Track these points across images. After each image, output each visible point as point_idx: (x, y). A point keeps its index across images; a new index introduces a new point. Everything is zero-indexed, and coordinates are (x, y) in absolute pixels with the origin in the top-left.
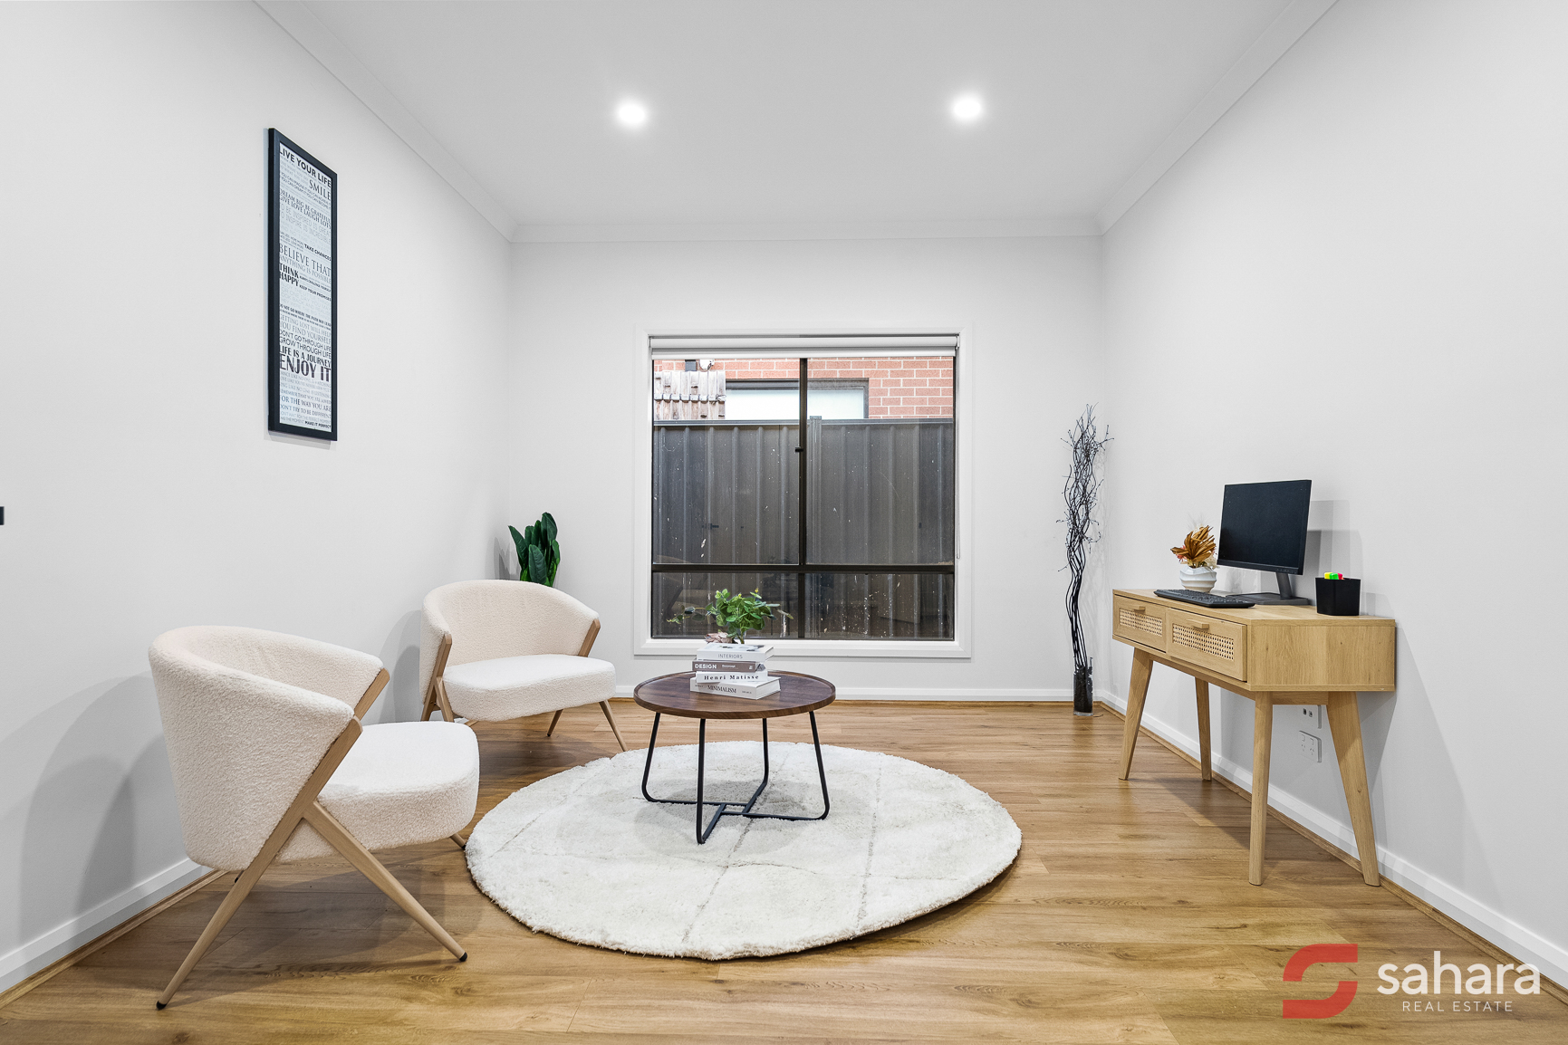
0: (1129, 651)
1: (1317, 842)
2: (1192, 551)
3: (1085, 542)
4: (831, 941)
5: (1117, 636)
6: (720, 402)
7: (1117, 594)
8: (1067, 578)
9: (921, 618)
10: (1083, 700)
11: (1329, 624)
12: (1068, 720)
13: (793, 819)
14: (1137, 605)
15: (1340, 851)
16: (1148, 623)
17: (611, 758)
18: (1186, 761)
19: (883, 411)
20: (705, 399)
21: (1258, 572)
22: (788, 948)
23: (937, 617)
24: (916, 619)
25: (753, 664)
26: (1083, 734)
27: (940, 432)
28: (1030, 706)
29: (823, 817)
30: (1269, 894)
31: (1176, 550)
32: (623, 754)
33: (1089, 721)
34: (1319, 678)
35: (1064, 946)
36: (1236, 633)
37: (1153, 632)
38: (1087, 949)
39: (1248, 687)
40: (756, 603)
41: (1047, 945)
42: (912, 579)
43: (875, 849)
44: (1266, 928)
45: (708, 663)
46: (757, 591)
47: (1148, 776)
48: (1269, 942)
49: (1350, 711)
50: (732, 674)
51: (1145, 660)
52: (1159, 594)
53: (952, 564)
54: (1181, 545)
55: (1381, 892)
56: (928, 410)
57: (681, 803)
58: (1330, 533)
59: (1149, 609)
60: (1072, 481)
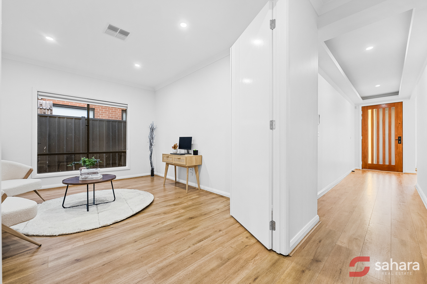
0: (165, 163)
1: (192, 187)
2: (175, 147)
3: (152, 146)
4: (130, 216)
5: (163, 161)
6: (50, 110)
7: (163, 154)
8: (150, 153)
9: (106, 164)
10: (152, 174)
11: (195, 156)
12: (150, 178)
13: (107, 203)
14: (167, 156)
15: (195, 187)
16: (169, 159)
17: (41, 203)
18: (172, 181)
19: (99, 116)
20: (45, 108)
21: (184, 150)
22: (123, 219)
23: (116, 163)
24: (105, 165)
25: (97, 172)
26: (152, 181)
27: (117, 123)
28: (142, 177)
29: (114, 201)
30: (189, 194)
31: (172, 147)
32: (44, 202)
33: (154, 178)
34: (194, 164)
35: (166, 206)
36: (185, 158)
37: (170, 160)
38: (170, 205)
39: (186, 166)
40: (93, 160)
41: (164, 207)
42: (110, 155)
43: (128, 203)
44: (190, 197)
45: (85, 173)
46: (94, 157)
47: (167, 184)
48: (191, 199)
49: (197, 167)
50: (92, 175)
51: (168, 164)
52: (171, 154)
53: (125, 151)
54: (173, 146)
55: (200, 190)
56: (110, 117)
57: (75, 206)
58: (194, 144)
59: (170, 156)
60: (150, 135)
